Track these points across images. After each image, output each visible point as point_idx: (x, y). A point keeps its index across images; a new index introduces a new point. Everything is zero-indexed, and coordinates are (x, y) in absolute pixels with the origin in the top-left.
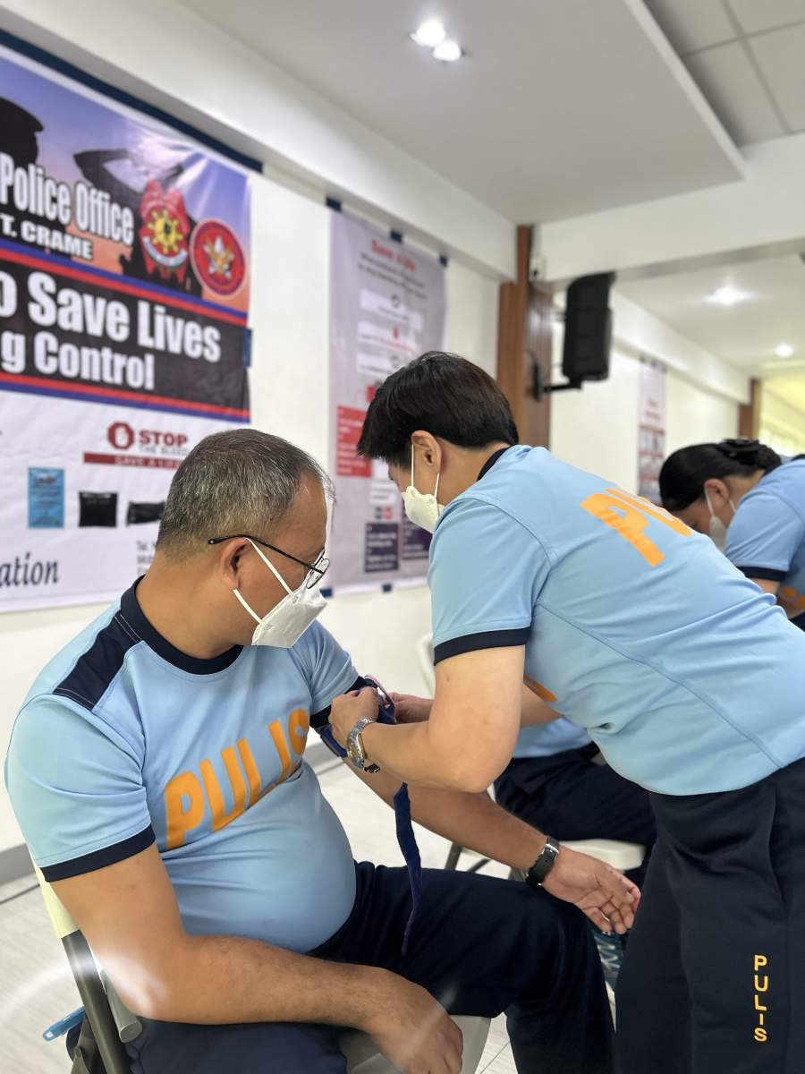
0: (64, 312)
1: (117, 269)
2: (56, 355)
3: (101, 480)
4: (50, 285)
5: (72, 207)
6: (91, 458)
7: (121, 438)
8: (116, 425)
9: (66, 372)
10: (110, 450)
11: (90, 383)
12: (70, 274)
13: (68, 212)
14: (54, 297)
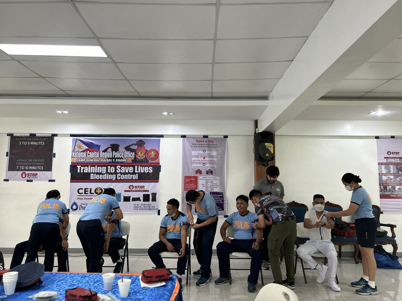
0: (122, 170)
1: (131, 162)
2: (120, 177)
3: (127, 194)
4: (120, 167)
5: (124, 155)
6: (125, 191)
7: (131, 187)
8: (130, 186)
9: (122, 179)
10: (129, 190)
11: (126, 180)
12: (123, 165)
13: (123, 156)
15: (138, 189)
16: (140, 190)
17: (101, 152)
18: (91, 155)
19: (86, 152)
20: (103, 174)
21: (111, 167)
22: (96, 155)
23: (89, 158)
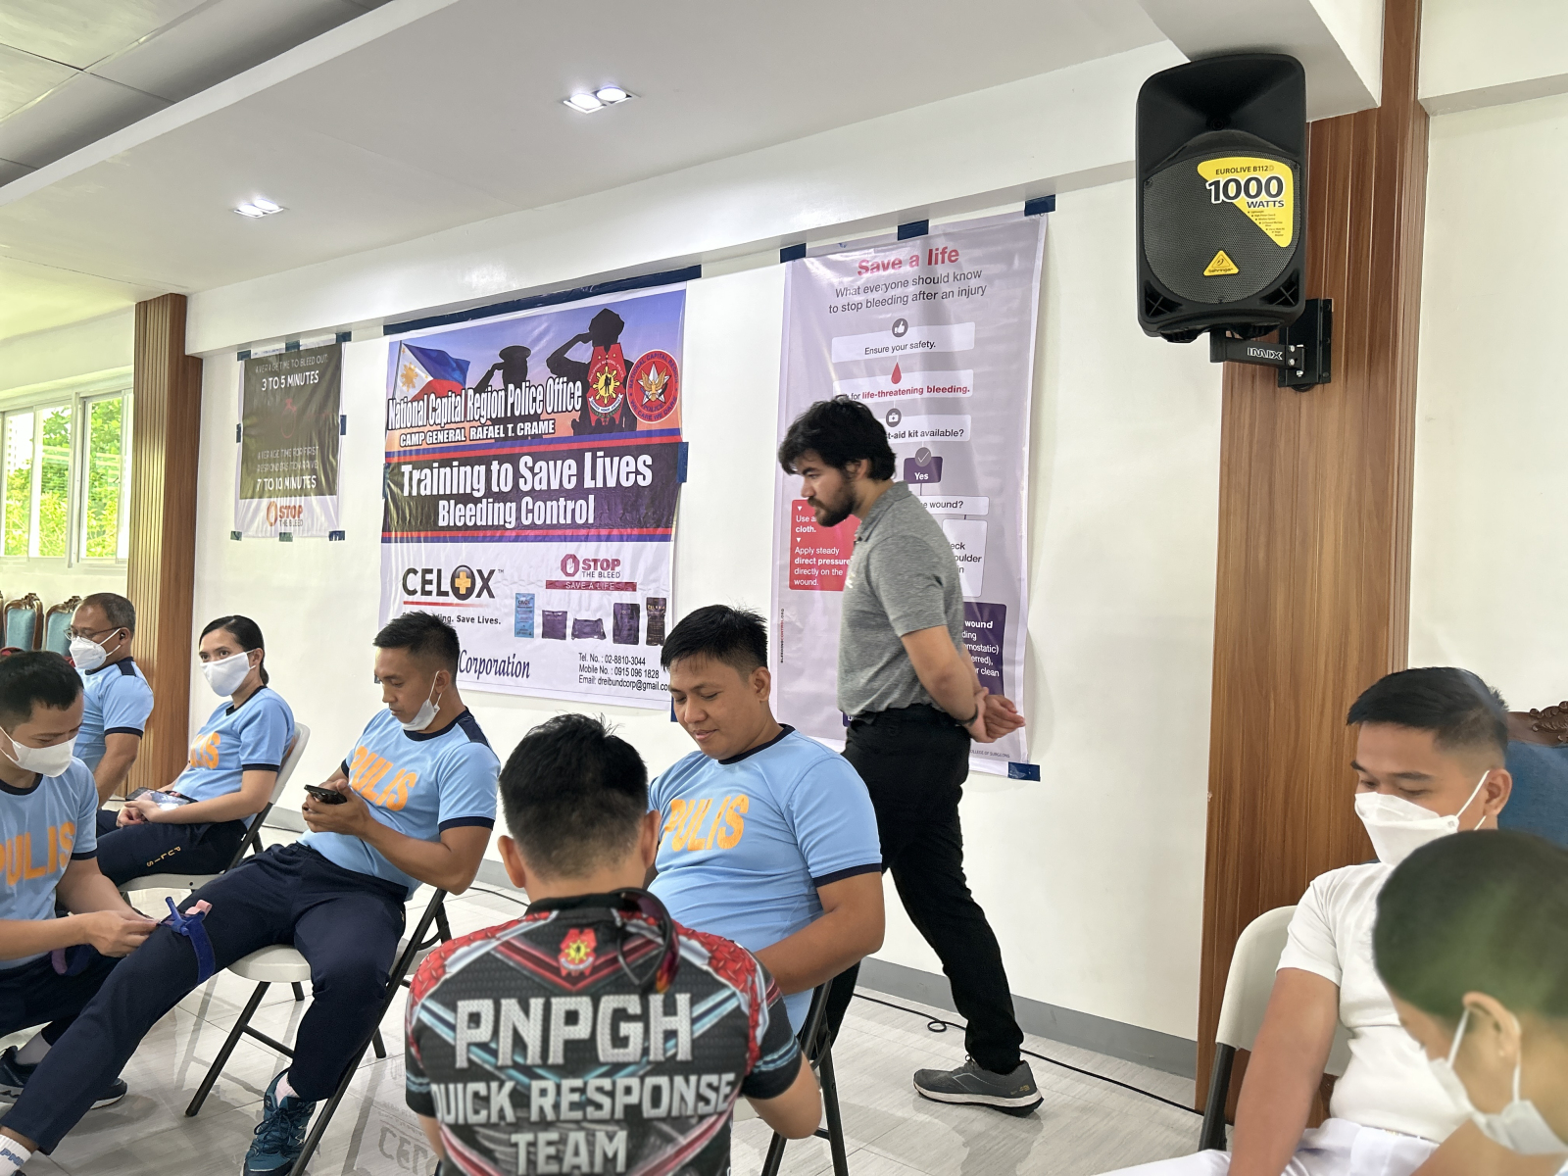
0: (537, 478)
1: (571, 433)
2: (532, 511)
3: (555, 601)
4: (530, 462)
5: (543, 401)
6: (551, 585)
8: (567, 557)
9: (538, 522)
10: (564, 578)
11: (552, 527)
12: (541, 449)
13: (541, 404)
14: (531, 469)
15: (596, 579)
16: (603, 580)
17: (471, 392)
18: (439, 411)
19: (426, 396)
20: (477, 501)
21: (500, 464)
22: (455, 408)
23: (435, 427)
